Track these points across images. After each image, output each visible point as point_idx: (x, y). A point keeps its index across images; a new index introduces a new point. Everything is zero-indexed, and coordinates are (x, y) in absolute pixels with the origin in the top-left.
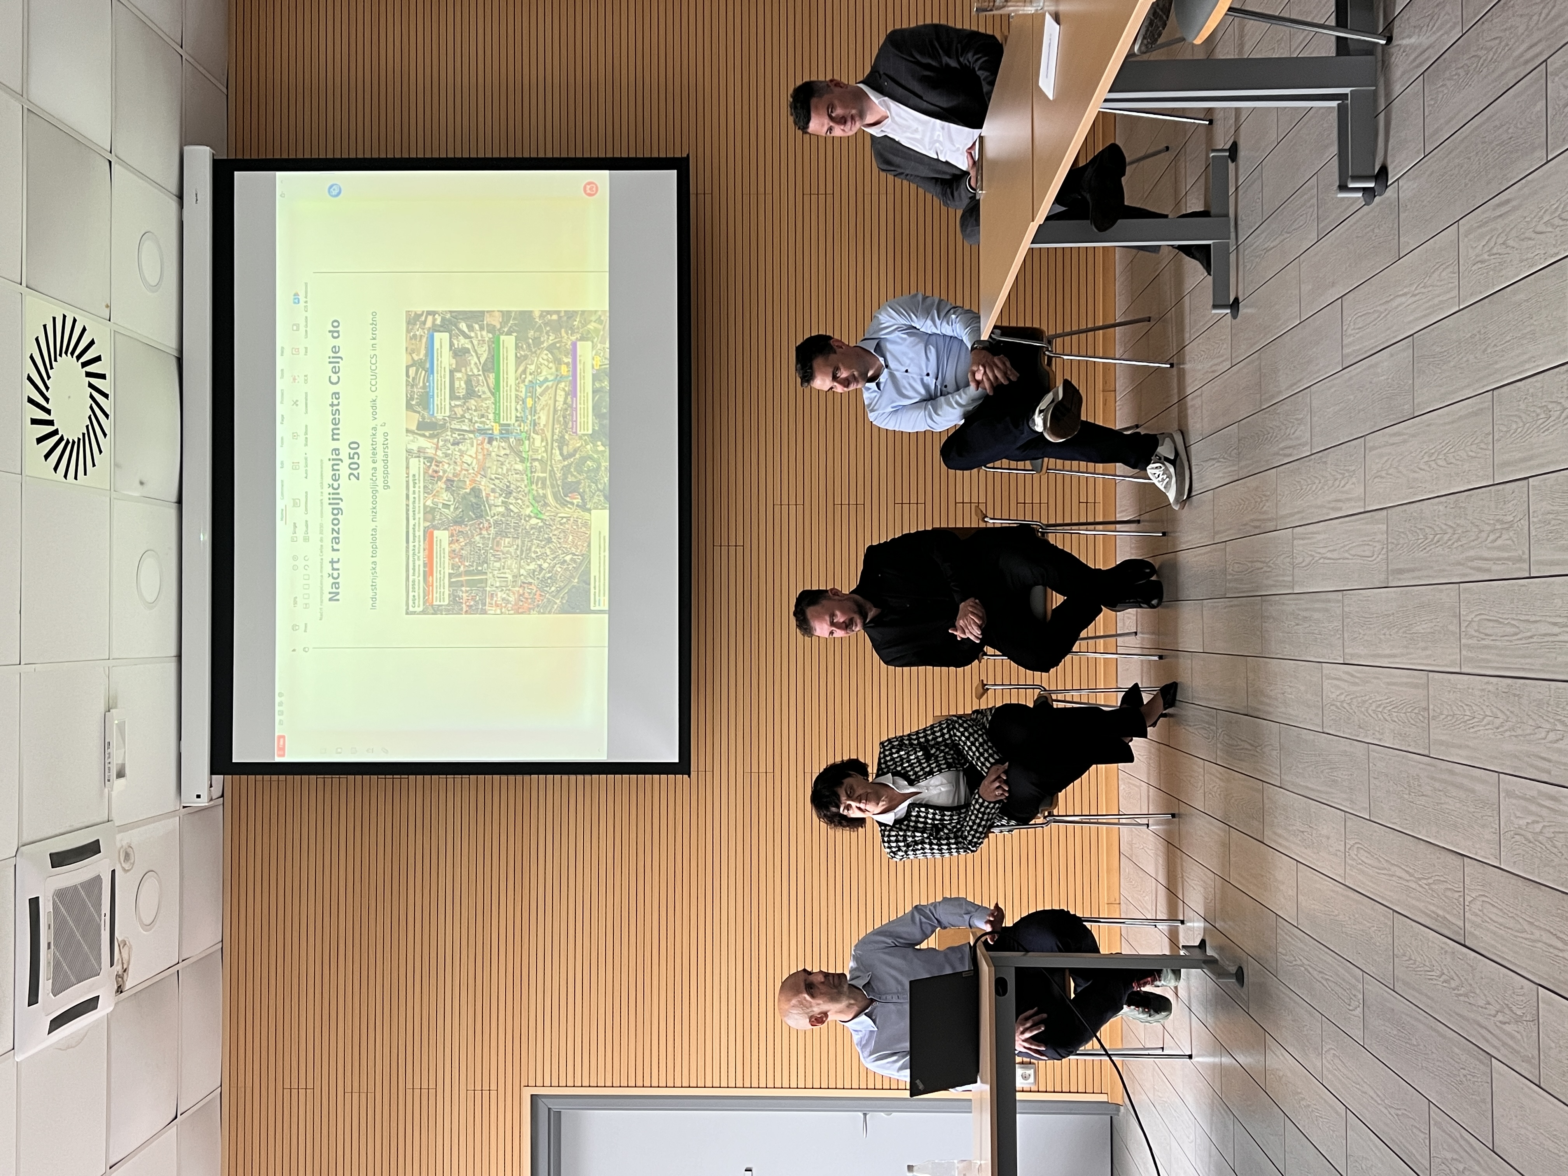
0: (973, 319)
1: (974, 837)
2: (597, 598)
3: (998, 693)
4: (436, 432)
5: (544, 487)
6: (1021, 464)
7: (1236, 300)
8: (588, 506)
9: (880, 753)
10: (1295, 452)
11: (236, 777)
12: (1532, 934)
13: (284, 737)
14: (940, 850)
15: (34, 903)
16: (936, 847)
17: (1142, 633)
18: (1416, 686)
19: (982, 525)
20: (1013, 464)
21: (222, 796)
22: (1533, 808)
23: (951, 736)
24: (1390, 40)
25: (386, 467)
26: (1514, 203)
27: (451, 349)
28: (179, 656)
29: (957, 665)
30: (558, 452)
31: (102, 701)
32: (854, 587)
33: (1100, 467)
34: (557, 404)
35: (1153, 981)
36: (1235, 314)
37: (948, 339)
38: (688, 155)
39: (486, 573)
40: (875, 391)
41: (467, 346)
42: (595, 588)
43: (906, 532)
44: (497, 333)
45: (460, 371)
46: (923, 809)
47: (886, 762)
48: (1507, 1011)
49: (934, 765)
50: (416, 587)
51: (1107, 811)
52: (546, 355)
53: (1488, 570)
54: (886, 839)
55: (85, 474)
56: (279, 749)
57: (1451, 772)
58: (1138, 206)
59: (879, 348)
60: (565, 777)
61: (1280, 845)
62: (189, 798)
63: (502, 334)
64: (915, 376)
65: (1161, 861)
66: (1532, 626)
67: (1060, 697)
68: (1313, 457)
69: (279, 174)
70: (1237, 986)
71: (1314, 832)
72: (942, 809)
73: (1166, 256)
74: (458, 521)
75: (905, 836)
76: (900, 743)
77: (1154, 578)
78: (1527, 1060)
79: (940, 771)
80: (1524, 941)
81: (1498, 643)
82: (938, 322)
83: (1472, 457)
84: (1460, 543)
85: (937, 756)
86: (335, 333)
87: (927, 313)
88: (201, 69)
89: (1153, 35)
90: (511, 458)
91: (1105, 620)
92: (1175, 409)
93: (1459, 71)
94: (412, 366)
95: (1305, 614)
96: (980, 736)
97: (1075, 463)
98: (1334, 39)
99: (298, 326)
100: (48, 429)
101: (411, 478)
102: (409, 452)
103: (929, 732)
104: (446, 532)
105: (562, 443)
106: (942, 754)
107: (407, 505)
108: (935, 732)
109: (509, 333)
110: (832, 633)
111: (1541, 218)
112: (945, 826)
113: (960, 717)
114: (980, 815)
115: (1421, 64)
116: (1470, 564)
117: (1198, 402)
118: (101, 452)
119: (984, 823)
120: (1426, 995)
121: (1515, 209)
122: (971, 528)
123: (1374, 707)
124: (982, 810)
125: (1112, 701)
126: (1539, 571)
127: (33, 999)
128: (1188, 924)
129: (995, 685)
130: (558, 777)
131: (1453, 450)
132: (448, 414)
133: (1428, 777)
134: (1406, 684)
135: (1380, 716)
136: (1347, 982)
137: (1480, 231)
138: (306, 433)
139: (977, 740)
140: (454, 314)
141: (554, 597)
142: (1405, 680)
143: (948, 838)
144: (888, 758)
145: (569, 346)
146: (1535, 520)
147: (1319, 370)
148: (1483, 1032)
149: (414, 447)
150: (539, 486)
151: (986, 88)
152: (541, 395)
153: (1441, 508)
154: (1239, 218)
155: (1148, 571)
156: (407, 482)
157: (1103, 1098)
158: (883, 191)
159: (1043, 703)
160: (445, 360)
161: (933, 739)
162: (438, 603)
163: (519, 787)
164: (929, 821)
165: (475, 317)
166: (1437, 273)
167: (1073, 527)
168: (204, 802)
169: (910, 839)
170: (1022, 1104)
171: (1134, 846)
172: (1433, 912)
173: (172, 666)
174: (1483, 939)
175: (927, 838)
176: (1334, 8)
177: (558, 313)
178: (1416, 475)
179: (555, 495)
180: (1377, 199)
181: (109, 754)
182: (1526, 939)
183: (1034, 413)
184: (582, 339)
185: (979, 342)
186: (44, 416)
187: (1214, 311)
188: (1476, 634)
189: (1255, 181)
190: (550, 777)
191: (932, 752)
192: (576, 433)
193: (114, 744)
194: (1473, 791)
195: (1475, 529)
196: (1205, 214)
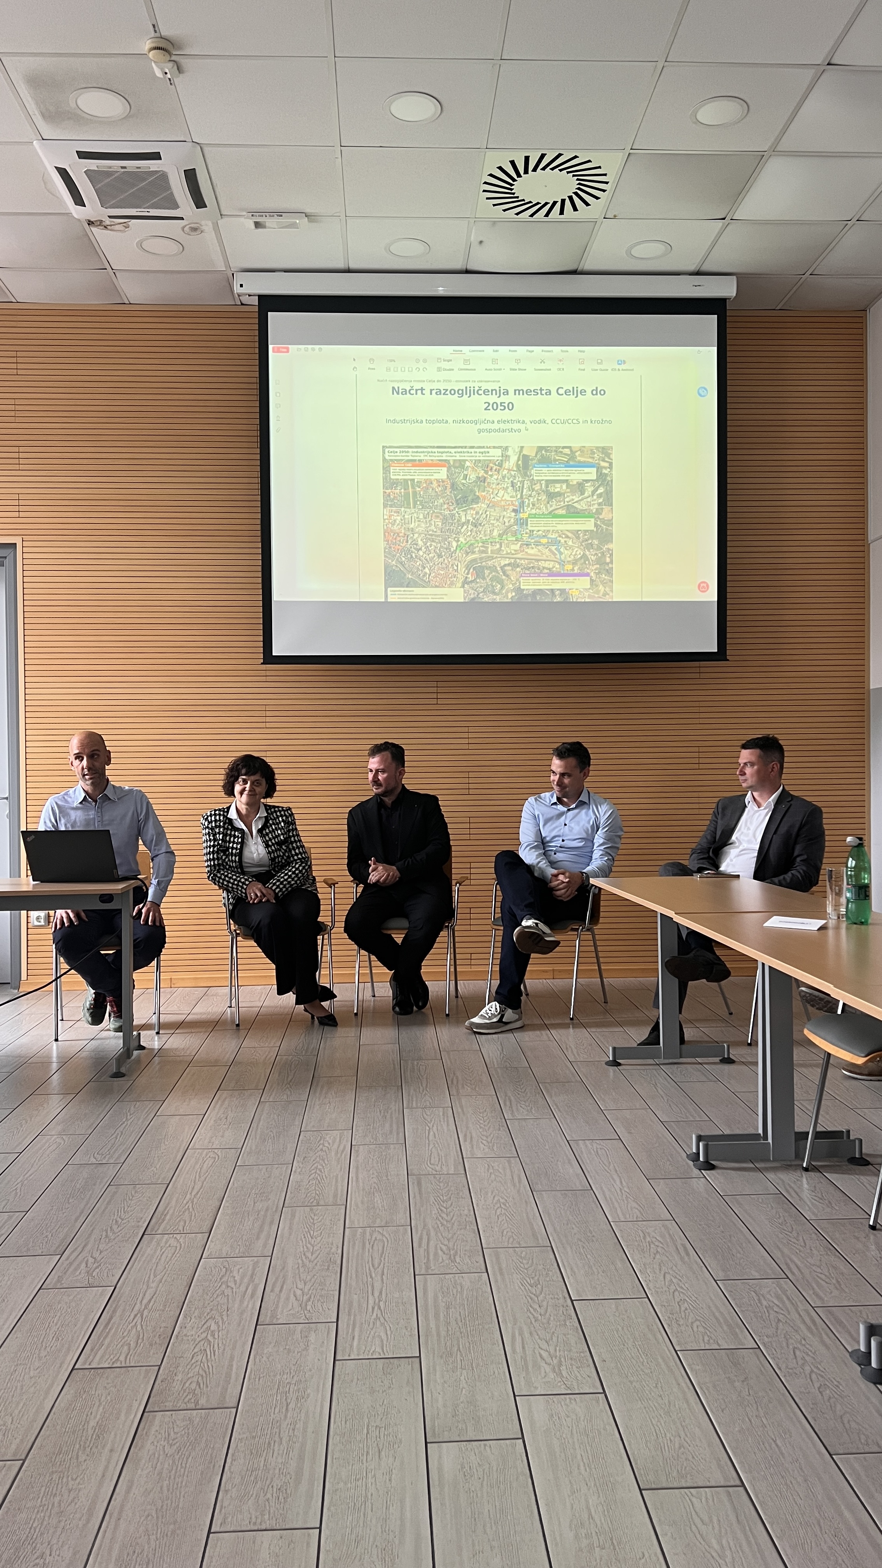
0: (605, 872)
1: (220, 878)
2: (397, 593)
3: (328, 896)
4: (521, 469)
5: (481, 552)
6: (498, 910)
7: (619, 1064)
8: (466, 586)
9: (282, 807)
10: (508, 1108)
11: (257, 315)
12: (153, 1282)
13: (288, 352)
14: (209, 853)
15: (156, 156)
16: (211, 850)
17: (374, 1001)
18: (335, 1196)
19: (454, 882)
20: (498, 904)
21: (242, 304)
22: (246, 1280)
23: (296, 860)
24: (806, 1170)
25: (496, 431)
26: (686, 1258)
27: (584, 480)
28: (349, 271)
29: (349, 865)
30: (507, 562)
31: (313, 211)
32: (408, 787)
33: (497, 968)
34: (543, 562)
35: (114, 1012)
36: (608, 1063)
37: (590, 854)
38: (728, 660)
39: (414, 507)
40: (550, 801)
41: (586, 493)
42: (404, 591)
43: (449, 826)
44: (596, 516)
45: (567, 488)
46: (240, 840)
47: (276, 812)
48: (96, 1265)
49: (273, 848)
50: (404, 454)
51: (241, 977)
52: (580, 554)
53: (420, 1246)
54: (217, 812)
55: (487, 198)
56: (279, 348)
57: (272, 1223)
58: (688, 992)
59: (581, 804)
60: (260, 568)
61: (217, 1102)
62: (240, 278)
63: (595, 520)
64: (562, 831)
65: (204, 1017)
66: (379, 1278)
67: (326, 942)
68: (504, 1120)
69: (715, 349)
70: (110, 1073)
71: (227, 1126)
72: (240, 854)
73: (651, 1014)
74: (453, 485)
75: (220, 827)
76: (290, 823)
77: (415, 1008)
78: (60, 1279)
79: (269, 853)
80: (148, 1276)
81: (367, 1254)
82: (602, 848)
83: (502, 1233)
84: (440, 1225)
85: (280, 850)
86: (595, 392)
87: (608, 839)
88: (795, 289)
89: (812, 1001)
90: (503, 527)
91: (384, 973)
92: (539, 1022)
93: (782, 1218)
94: (571, 451)
95: (388, 1116)
96: (296, 882)
97: (499, 950)
98: (807, 1130)
99: (601, 363)
100: (521, 169)
101: (486, 450)
102: (506, 448)
103: (298, 844)
104: (446, 477)
105: (514, 566)
106: (282, 854)
107: (466, 447)
108: (299, 849)
109: (596, 525)
110: (371, 771)
111: (676, 1277)
112: (227, 856)
113: (310, 867)
114: (236, 882)
115: (788, 1191)
116: (425, 1233)
117: (545, 1037)
118: (504, 210)
119: (230, 885)
120: (106, 1208)
121: (682, 1259)
122: (451, 874)
123: (319, 1167)
124: (241, 884)
125: (323, 978)
126: (419, 1281)
127: (82, 155)
128: (156, 1038)
129: (334, 893)
130: (260, 563)
131: (508, 1219)
132: (535, 478)
133: (267, 1207)
134: (337, 1189)
135: (313, 1172)
136: (114, 1152)
137: (667, 1236)
138: (520, 369)
139: (293, 879)
140: (610, 483)
141: (397, 559)
142: (340, 1187)
143: (218, 859)
144: (278, 814)
145: (586, 571)
146: (457, 1278)
147: (567, 1124)
148: (79, 1249)
149: (510, 452)
150: (481, 548)
151: (776, 880)
152: (550, 550)
153: (466, 1212)
154: (679, 1066)
155: (420, 1004)
156: (484, 447)
157: (24, 976)
158: (701, 806)
159: (321, 928)
160: (576, 476)
161: (293, 847)
162: (392, 471)
163: (252, 533)
164: (231, 845)
165: (608, 499)
166: (637, 1206)
167: (452, 950)
168: (237, 289)
169: (217, 830)
170: (18, 915)
171: (215, 997)
172: (168, 1213)
173: (341, 265)
174: (148, 1248)
175: (218, 843)
176: (829, 1129)
177: (612, 562)
178: (490, 1194)
179: (474, 560)
180: (691, 1163)
181: (273, 216)
182: (149, 1277)
183: (536, 919)
184: (592, 581)
185: (588, 877)
186: (531, 166)
187: (611, 1048)
188: (373, 1238)
189: (705, 1076)
190: (260, 557)
191: (284, 847)
192: (521, 576)
193: (280, 219)
194: (258, 1238)
195: (450, 1235)
196: (682, 1041)
